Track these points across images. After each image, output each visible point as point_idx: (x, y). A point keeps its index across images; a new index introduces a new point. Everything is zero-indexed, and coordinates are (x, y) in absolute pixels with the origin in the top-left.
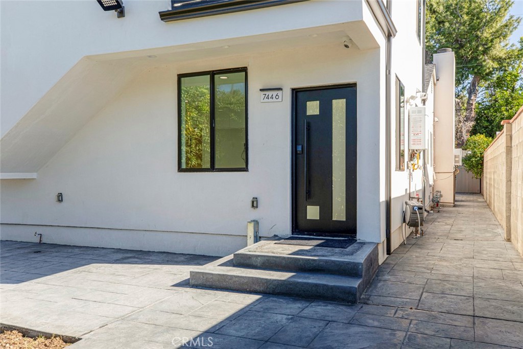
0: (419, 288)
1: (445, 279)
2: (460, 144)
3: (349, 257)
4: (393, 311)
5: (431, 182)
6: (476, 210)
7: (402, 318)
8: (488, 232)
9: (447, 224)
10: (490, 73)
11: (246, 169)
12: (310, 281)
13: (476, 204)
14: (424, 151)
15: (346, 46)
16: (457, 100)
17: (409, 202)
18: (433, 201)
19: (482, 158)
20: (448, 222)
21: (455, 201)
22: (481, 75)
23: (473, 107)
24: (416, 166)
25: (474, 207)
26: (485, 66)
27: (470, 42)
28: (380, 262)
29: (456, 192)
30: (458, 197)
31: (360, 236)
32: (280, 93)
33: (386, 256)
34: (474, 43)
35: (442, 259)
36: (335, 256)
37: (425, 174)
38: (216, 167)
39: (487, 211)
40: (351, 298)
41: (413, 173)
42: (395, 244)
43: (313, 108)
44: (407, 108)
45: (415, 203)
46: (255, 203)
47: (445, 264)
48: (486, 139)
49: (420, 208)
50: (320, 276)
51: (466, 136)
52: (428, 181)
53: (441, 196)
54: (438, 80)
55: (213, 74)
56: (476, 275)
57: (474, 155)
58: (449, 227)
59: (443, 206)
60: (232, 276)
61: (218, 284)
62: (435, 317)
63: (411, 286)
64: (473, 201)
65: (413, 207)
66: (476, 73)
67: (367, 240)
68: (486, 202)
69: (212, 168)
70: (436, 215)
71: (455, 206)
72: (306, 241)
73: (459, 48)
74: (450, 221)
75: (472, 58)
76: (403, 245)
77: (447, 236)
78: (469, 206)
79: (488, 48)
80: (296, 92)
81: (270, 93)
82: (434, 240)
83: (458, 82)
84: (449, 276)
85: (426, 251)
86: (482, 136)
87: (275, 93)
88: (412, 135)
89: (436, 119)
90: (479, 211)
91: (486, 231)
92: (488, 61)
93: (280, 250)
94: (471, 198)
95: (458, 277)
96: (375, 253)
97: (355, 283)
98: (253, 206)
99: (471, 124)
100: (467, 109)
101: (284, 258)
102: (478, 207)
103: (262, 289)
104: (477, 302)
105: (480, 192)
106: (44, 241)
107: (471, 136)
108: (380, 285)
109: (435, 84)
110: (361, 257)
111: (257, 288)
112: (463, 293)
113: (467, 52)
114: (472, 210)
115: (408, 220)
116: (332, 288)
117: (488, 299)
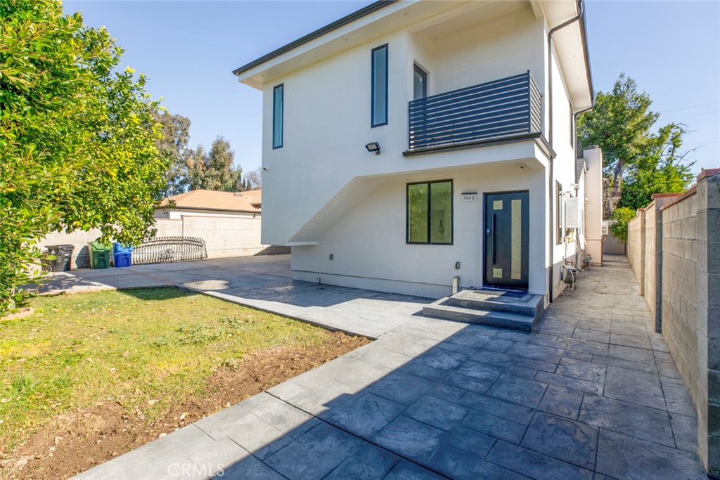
0: (572, 326)
1: (591, 320)
2: (607, 216)
3: (526, 304)
4: (556, 338)
5: (583, 248)
6: (620, 269)
7: (562, 342)
8: (628, 288)
9: (595, 281)
10: (634, 157)
11: (452, 244)
12: (501, 317)
13: (621, 264)
14: (577, 229)
15: (522, 167)
16: (604, 179)
17: (565, 266)
18: (584, 262)
19: (626, 227)
20: (596, 279)
21: (602, 261)
22: (625, 159)
23: (619, 185)
24: (571, 240)
25: (618, 267)
26: (629, 152)
27: (615, 133)
28: (545, 308)
29: (604, 253)
30: (606, 258)
31: (531, 290)
32: (475, 196)
33: (549, 303)
34: (618, 134)
35: (590, 307)
36: (515, 302)
37: (578, 243)
38: (431, 241)
39: (629, 270)
40: (527, 329)
41: (568, 245)
42: (555, 296)
43: (498, 205)
44: (564, 199)
45: (569, 267)
46: (457, 266)
47: (592, 310)
48: (630, 212)
49: (574, 271)
50: (506, 315)
51: (612, 208)
52: (580, 248)
53: (591, 258)
54: (587, 170)
55: (429, 183)
56: (613, 319)
57: (620, 224)
58: (596, 283)
59: (592, 266)
60: (450, 312)
61: (440, 315)
62: (583, 343)
63: (567, 324)
64: (618, 262)
65: (569, 270)
66: (621, 158)
67: (536, 293)
68: (629, 262)
69: (429, 242)
70: (586, 273)
71: (602, 266)
72: (494, 292)
73: (606, 138)
74: (598, 278)
75: (617, 145)
76: (560, 296)
77: (595, 290)
78: (614, 266)
79: (632, 138)
80: (486, 195)
81: (469, 196)
82: (584, 293)
83: (605, 164)
84: (594, 319)
85: (578, 301)
86: (627, 209)
87: (472, 196)
88: (567, 218)
89: (587, 199)
90: (623, 270)
91: (626, 287)
92: (631, 148)
93: (478, 297)
94: (617, 258)
95: (600, 319)
96: (542, 302)
97: (531, 320)
98: (456, 267)
99: (617, 198)
100: (614, 187)
101: (482, 302)
102: (622, 267)
103: (469, 320)
104: (612, 336)
105: (625, 254)
106: (322, 282)
107: (617, 208)
108: (546, 322)
109: (585, 173)
110: (533, 304)
111: (466, 320)
112: (603, 330)
113: (613, 141)
114: (616, 269)
115: (564, 279)
116: (516, 322)
117: (620, 335)
